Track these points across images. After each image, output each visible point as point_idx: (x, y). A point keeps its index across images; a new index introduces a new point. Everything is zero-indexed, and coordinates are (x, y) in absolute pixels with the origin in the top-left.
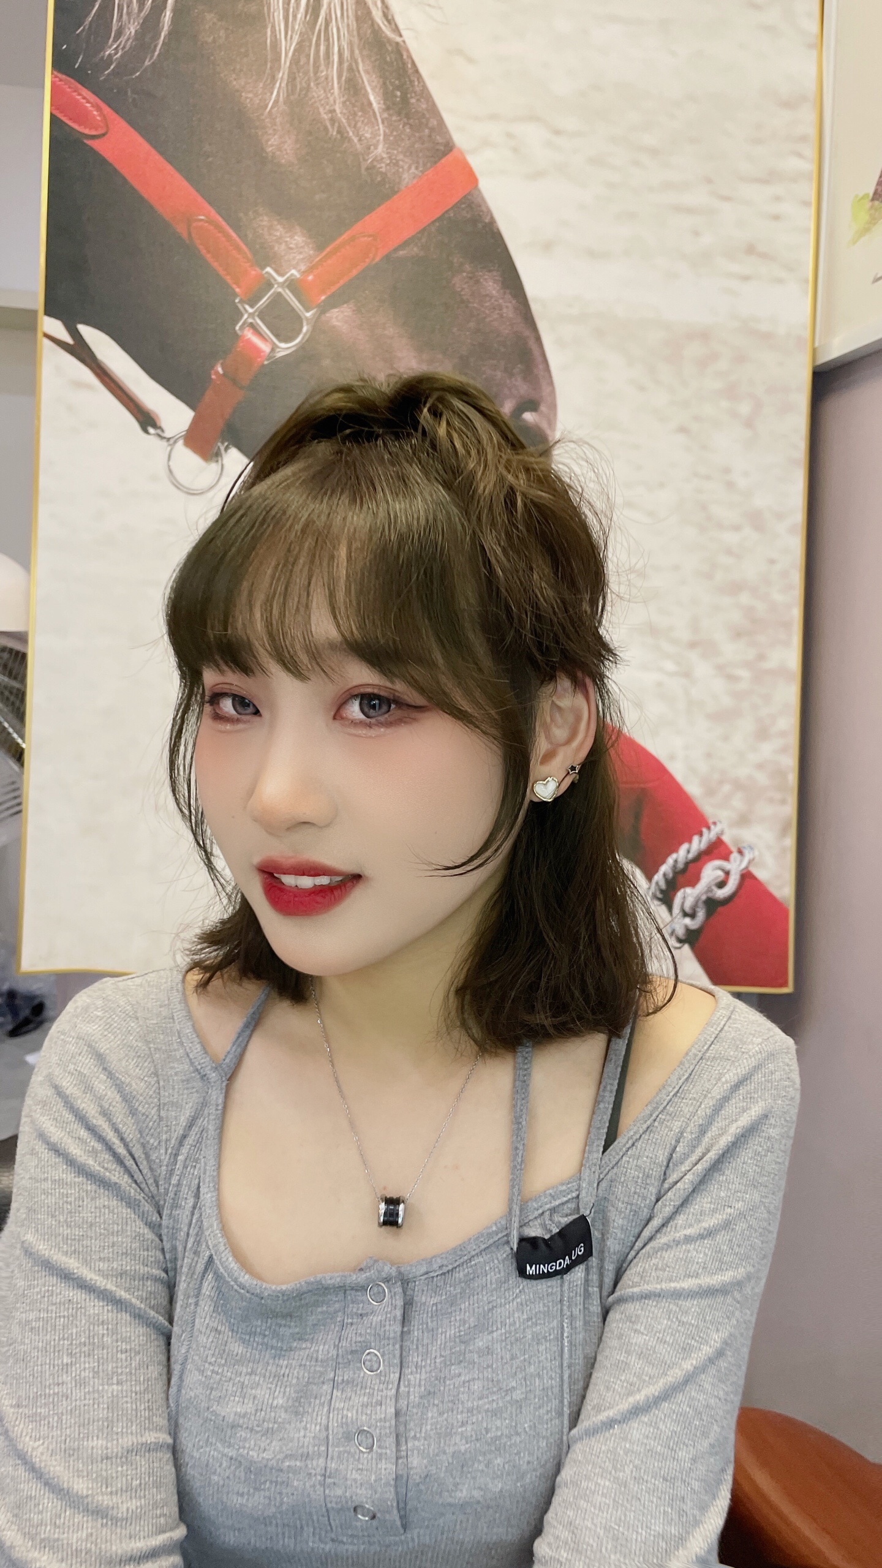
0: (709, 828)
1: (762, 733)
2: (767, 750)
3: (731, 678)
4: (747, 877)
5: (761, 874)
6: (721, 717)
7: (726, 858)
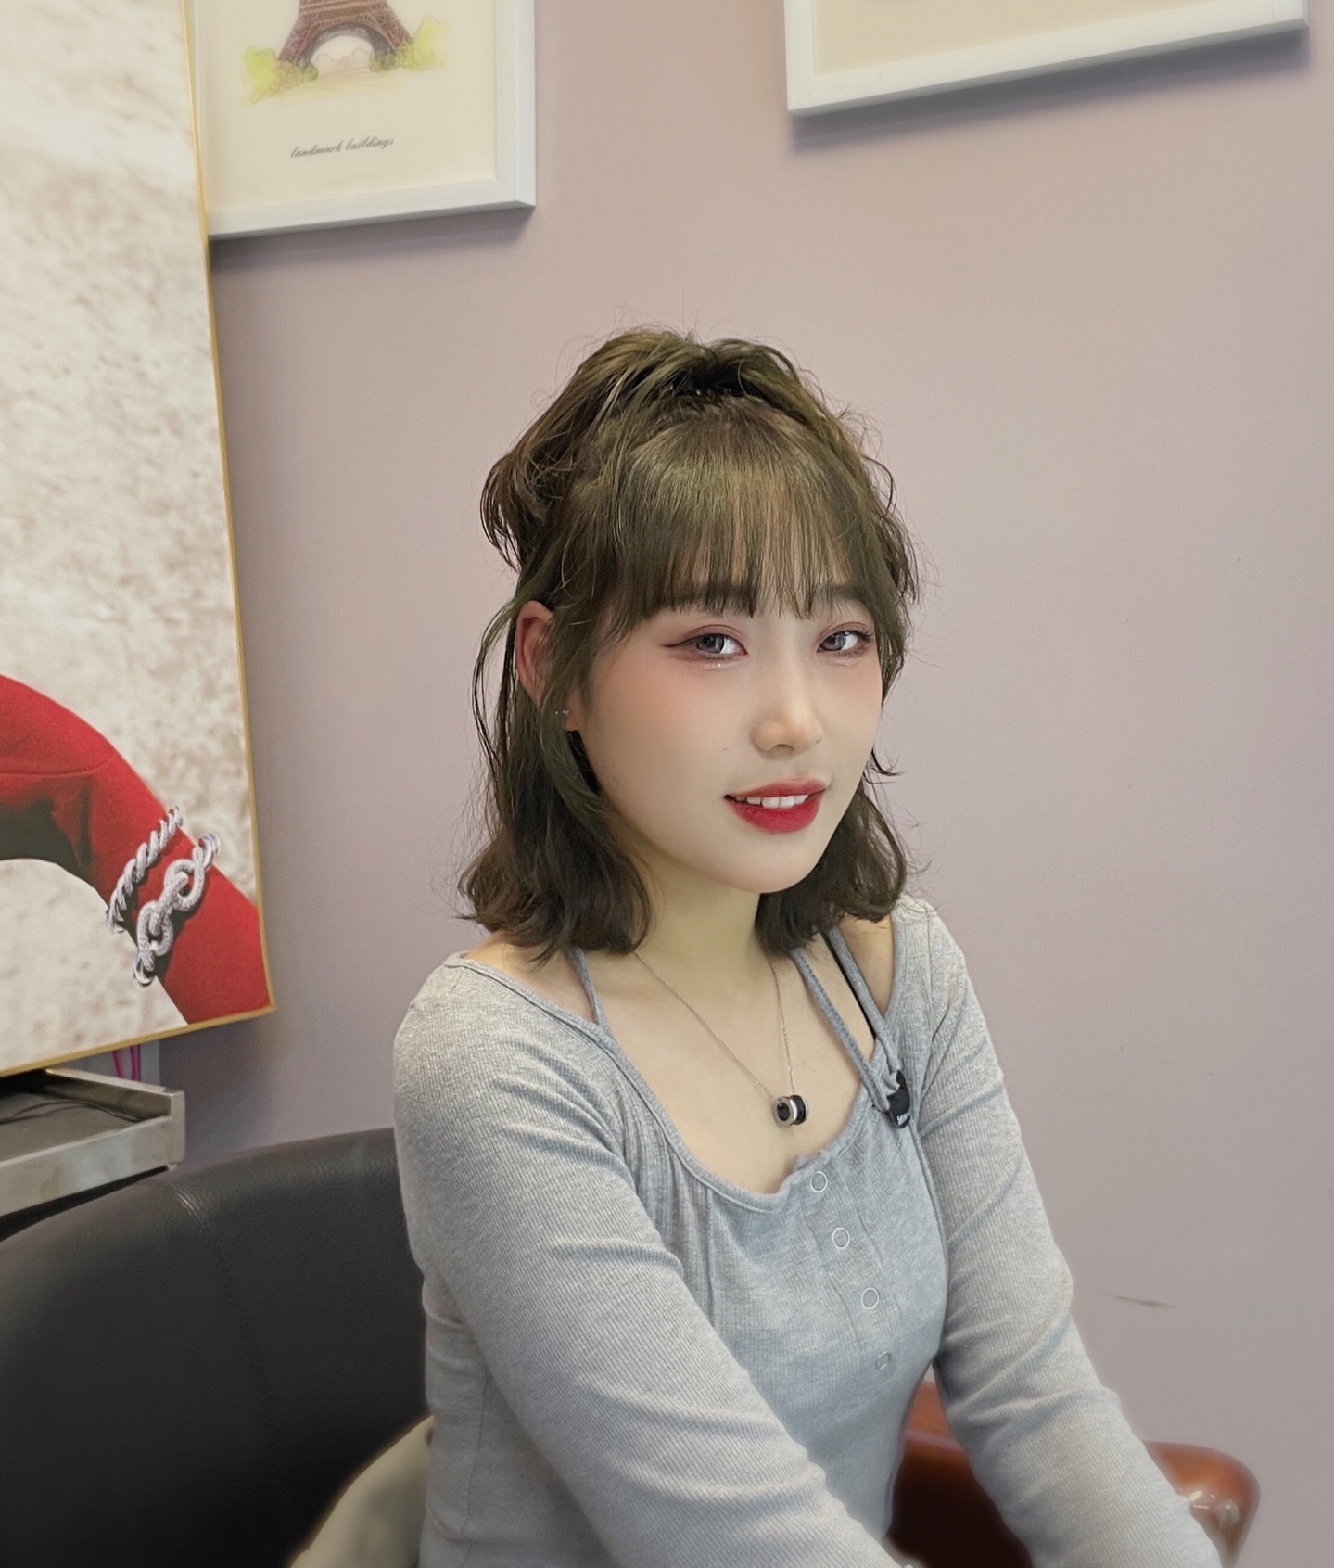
0: (166, 819)
1: (209, 691)
2: (216, 708)
3: (170, 622)
4: (212, 874)
5: (226, 869)
6: (164, 672)
7: (188, 856)
